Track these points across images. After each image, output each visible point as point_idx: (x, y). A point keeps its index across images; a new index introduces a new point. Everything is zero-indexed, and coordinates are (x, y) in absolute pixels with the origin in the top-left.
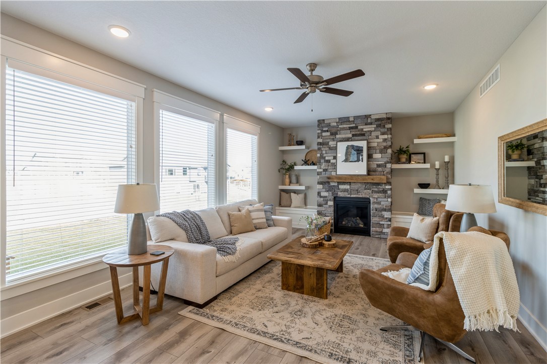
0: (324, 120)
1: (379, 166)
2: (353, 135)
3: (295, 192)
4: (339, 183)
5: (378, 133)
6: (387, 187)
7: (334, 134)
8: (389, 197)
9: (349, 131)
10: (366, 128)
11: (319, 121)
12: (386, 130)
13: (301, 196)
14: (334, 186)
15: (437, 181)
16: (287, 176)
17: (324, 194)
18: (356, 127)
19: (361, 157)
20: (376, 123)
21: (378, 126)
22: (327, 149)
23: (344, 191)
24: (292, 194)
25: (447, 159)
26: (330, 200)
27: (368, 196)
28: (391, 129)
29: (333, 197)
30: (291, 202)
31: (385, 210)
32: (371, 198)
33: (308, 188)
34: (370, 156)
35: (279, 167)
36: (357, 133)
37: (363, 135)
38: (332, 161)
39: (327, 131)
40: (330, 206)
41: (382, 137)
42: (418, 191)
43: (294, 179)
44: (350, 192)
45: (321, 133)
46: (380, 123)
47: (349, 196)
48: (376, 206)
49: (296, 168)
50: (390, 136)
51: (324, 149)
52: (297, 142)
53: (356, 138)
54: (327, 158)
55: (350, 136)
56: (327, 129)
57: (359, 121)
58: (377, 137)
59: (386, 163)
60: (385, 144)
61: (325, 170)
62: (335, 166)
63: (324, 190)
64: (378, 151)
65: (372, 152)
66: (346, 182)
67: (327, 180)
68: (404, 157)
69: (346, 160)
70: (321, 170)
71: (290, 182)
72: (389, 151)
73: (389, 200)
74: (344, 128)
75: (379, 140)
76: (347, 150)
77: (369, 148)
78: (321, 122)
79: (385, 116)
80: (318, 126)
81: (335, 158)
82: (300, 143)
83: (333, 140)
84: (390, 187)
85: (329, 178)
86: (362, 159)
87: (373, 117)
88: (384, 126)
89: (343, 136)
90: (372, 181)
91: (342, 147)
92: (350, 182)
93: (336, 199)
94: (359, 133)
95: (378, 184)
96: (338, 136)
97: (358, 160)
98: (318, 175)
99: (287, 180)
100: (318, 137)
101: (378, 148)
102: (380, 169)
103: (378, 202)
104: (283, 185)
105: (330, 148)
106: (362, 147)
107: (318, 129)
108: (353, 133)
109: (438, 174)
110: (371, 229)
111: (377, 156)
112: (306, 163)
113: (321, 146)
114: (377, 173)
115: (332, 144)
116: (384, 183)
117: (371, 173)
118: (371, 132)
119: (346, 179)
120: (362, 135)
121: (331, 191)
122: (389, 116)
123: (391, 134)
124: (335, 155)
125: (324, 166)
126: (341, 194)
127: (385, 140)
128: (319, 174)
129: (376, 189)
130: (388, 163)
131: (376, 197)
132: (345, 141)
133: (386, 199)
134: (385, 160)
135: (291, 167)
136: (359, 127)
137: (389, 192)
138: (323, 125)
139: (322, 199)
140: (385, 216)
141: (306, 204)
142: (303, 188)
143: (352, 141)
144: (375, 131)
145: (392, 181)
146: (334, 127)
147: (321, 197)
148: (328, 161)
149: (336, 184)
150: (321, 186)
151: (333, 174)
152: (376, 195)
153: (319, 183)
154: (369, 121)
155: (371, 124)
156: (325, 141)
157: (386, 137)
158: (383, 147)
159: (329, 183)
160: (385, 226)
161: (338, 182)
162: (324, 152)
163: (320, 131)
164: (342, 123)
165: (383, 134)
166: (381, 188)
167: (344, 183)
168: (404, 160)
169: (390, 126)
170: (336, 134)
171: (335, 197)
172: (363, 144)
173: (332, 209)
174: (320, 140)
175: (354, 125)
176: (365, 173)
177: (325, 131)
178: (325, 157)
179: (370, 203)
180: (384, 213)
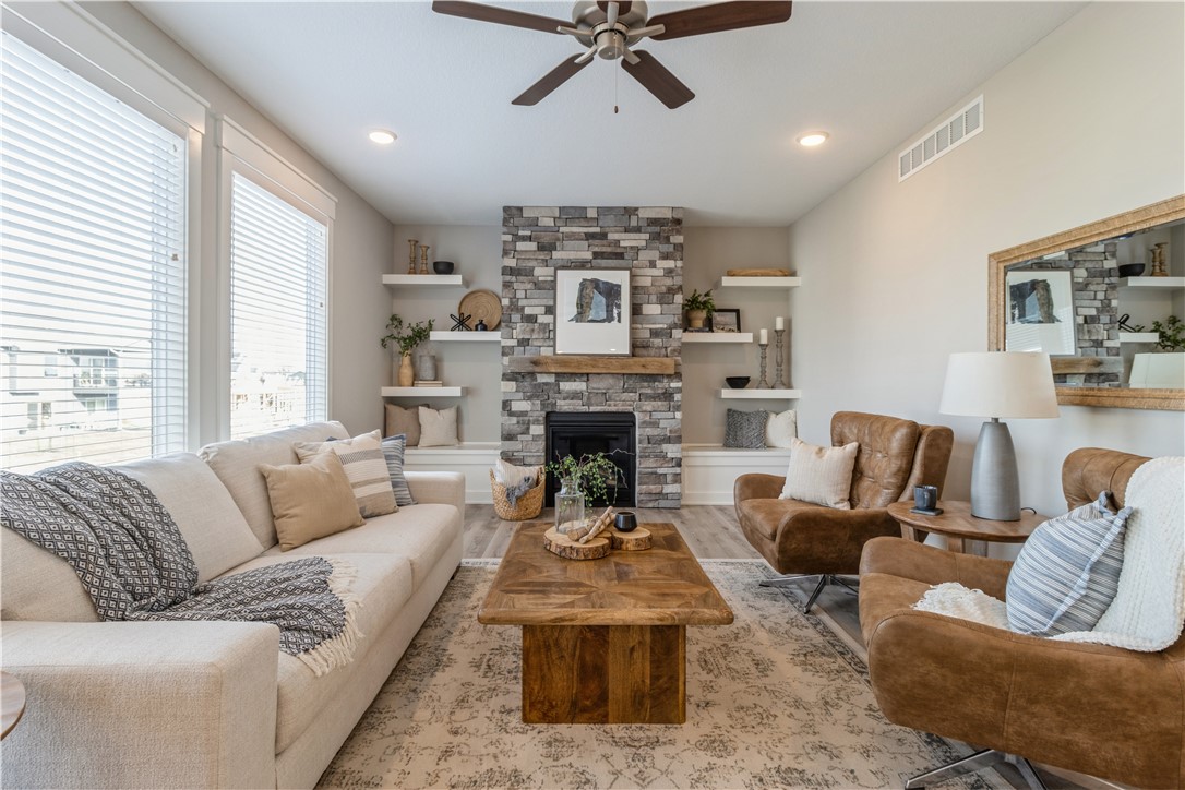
0: (520, 209)
1: (655, 333)
2: (596, 255)
3: (429, 403)
4: (560, 376)
5: (654, 254)
6: (673, 385)
7: (546, 248)
8: (677, 408)
9: (586, 243)
10: (628, 240)
11: (506, 209)
12: (671, 249)
13: (448, 415)
14: (546, 384)
15: (763, 372)
16: (406, 360)
17: (517, 406)
18: (603, 236)
19: (615, 311)
20: (650, 229)
21: (655, 237)
22: (529, 286)
23: (573, 398)
24: (422, 410)
25: (780, 325)
26: (537, 422)
27: (630, 409)
28: (681, 245)
29: (544, 414)
30: (420, 433)
31: (668, 440)
32: (636, 414)
33: (466, 392)
34: (636, 310)
35: (384, 333)
36: (604, 249)
37: (620, 256)
38: (541, 319)
39: (530, 239)
40: (536, 438)
41: (664, 264)
42: (728, 393)
43: (426, 368)
44: (589, 399)
45: (514, 242)
46: (657, 229)
47: (585, 409)
48: (649, 431)
49: (435, 336)
50: (679, 264)
51: (522, 287)
52: (436, 264)
53: (604, 262)
54: (528, 311)
55: (589, 255)
56: (529, 233)
57: (609, 221)
58: (653, 264)
59: (671, 328)
60: (669, 282)
61: (524, 343)
62: (549, 333)
63: (520, 395)
64: (653, 298)
65: (642, 298)
66: (576, 374)
67: (531, 368)
68: (699, 317)
69: (581, 316)
70: (514, 343)
71: (416, 379)
72: (679, 299)
73: (678, 415)
74: (573, 234)
75: (656, 271)
76: (581, 290)
77: (634, 289)
78: (512, 214)
79: (668, 215)
80: (505, 222)
81: (551, 310)
82: (446, 268)
83: (546, 263)
84: (679, 385)
85: (535, 363)
86: (619, 314)
87: (642, 214)
88: (667, 240)
89: (572, 255)
90: (643, 371)
91: (569, 285)
92: (588, 374)
93: (551, 419)
94: (609, 249)
95: (653, 378)
96: (556, 255)
97: (609, 319)
98: (504, 354)
99: (407, 372)
100: (505, 253)
101: (652, 290)
102: (657, 342)
103: (651, 419)
104: (391, 385)
105: (537, 285)
106: (619, 286)
107: (505, 230)
108: (596, 249)
109: (764, 357)
110: (638, 488)
111: (652, 309)
112: (462, 323)
113: (514, 279)
114: (652, 352)
115: (542, 273)
116: (669, 376)
117: (638, 351)
118: (637, 249)
119: (579, 364)
120: (617, 256)
121: (538, 397)
122: (678, 215)
123: (681, 259)
124: (551, 303)
125: (520, 330)
126: (564, 406)
127: (669, 272)
128: (505, 352)
129: (649, 391)
130: (675, 326)
131: (649, 408)
132: (576, 268)
133: (670, 415)
134: (670, 319)
135: (420, 335)
136: (611, 236)
137: (677, 397)
138: (517, 221)
139: (514, 420)
140: (670, 455)
141: (459, 437)
142: (455, 391)
143: (592, 268)
144: (646, 248)
145: (684, 370)
146: (547, 229)
147: (511, 414)
148: (532, 319)
149: (551, 379)
150: (512, 386)
151: (546, 352)
152: (648, 406)
153: (506, 377)
154: (634, 222)
155: (638, 230)
156: (524, 264)
157: (670, 264)
158: (664, 289)
159: (532, 374)
160: (669, 478)
161: (557, 374)
162: (520, 294)
163: (509, 238)
164: (567, 222)
165: (665, 257)
166: (661, 386)
167: (572, 376)
168: (699, 323)
169: (678, 239)
170: (551, 247)
171: (548, 414)
172: (621, 278)
173: (541, 445)
174: (511, 262)
175: (598, 230)
176: (626, 351)
177: (524, 239)
178: (523, 307)
179: (634, 424)
180: (666, 447)
